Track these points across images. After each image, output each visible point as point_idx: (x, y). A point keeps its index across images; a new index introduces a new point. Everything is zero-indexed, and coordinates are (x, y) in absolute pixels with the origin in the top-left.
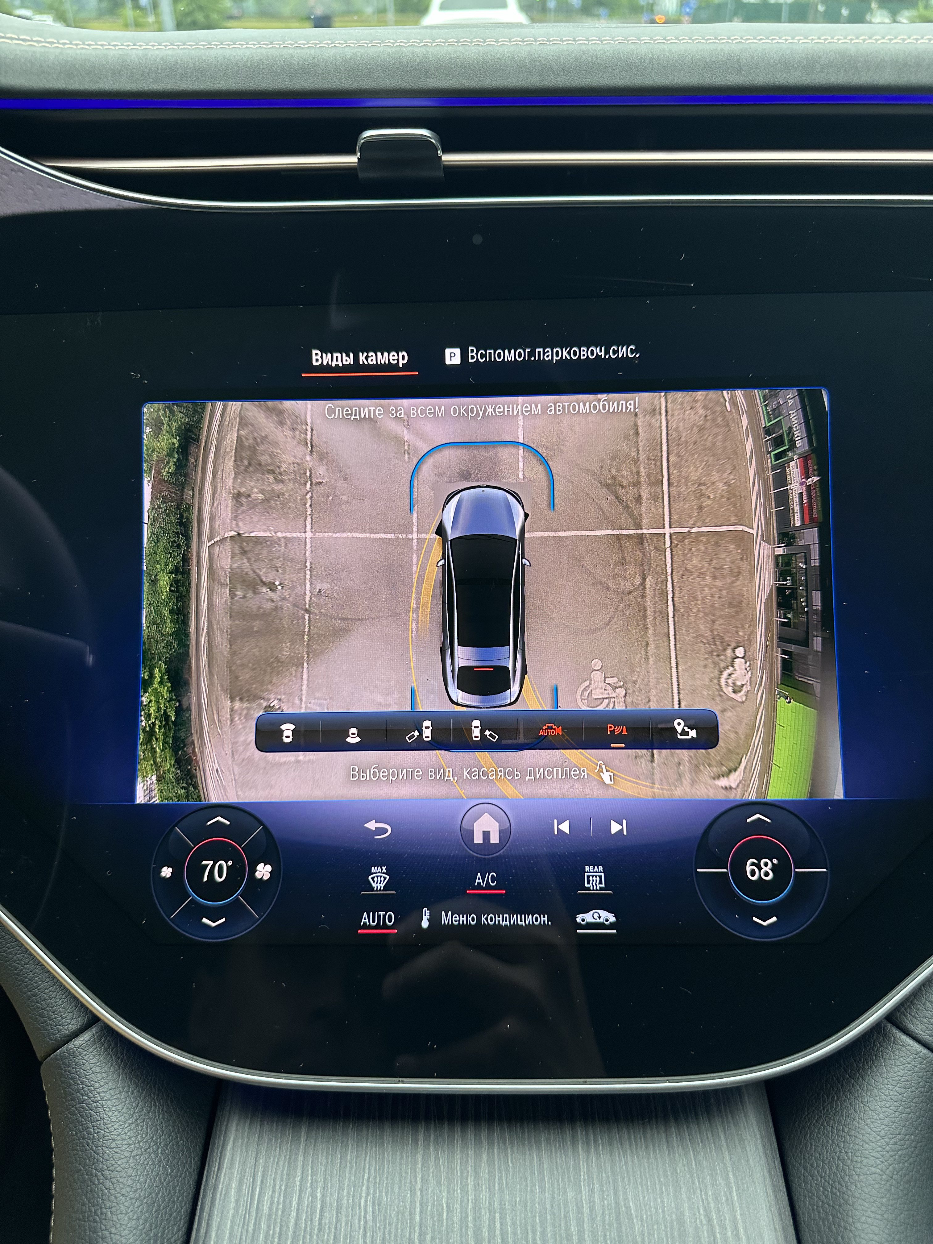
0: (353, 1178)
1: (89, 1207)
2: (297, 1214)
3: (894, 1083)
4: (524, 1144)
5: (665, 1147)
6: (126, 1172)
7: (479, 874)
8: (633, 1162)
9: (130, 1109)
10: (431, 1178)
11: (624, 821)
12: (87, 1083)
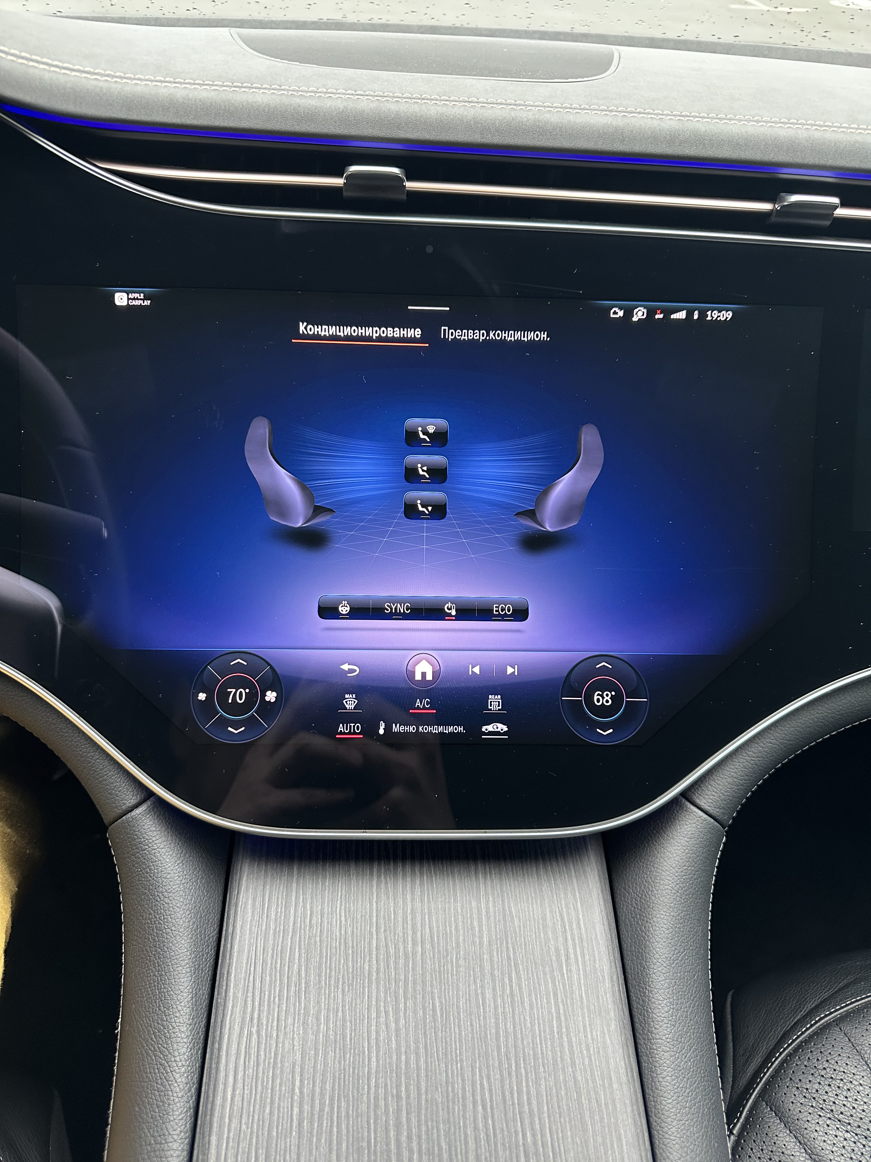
0: (331, 896)
2: (295, 918)
3: (684, 835)
4: (444, 874)
5: (535, 876)
6: (179, 893)
7: (418, 700)
8: (514, 884)
9: (178, 854)
10: (382, 895)
11: (516, 666)
12: (147, 837)
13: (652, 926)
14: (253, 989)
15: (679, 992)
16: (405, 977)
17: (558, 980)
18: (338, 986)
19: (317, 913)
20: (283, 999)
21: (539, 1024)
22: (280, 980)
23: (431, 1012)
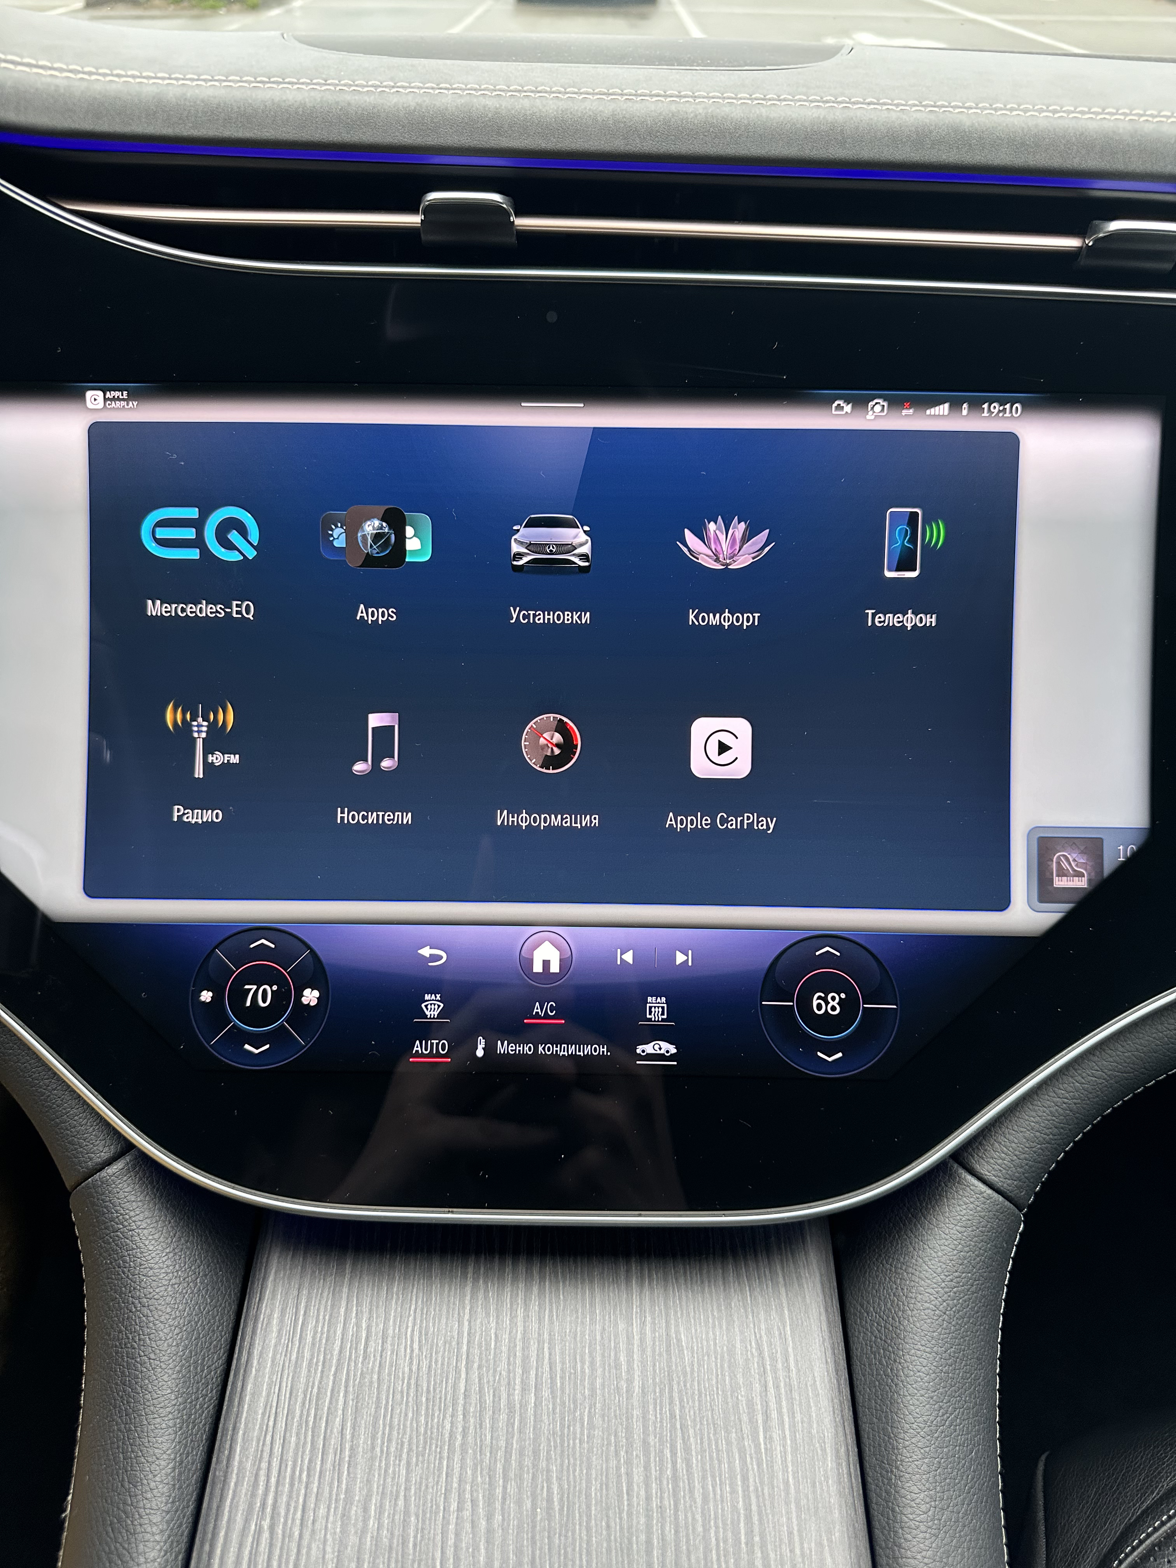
0: (399, 1309)
1: (126, 1334)
2: (342, 1343)
3: (955, 1222)
4: (576, 1279)
5: (720, 1282)
6: (164, 1300)
7: (537, 1003)
8: (687, 1296)
9: (167, 1239)
10: (479, 1310)
11: (690, 952)
12: (122, 1211)
13: (903, 1368)
14: (270, 1456)
15: (945, 1479)
16: (507, 1443)
17: (751, 1455)
18: (401, 1456)
19: (376, 1335)
20: (315, 1475)
21: (717, 1527)
22: (312, 1443)
23: (545, 1503)
